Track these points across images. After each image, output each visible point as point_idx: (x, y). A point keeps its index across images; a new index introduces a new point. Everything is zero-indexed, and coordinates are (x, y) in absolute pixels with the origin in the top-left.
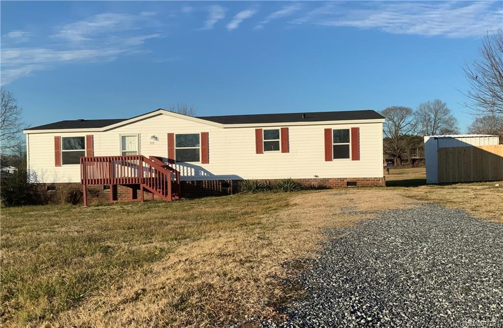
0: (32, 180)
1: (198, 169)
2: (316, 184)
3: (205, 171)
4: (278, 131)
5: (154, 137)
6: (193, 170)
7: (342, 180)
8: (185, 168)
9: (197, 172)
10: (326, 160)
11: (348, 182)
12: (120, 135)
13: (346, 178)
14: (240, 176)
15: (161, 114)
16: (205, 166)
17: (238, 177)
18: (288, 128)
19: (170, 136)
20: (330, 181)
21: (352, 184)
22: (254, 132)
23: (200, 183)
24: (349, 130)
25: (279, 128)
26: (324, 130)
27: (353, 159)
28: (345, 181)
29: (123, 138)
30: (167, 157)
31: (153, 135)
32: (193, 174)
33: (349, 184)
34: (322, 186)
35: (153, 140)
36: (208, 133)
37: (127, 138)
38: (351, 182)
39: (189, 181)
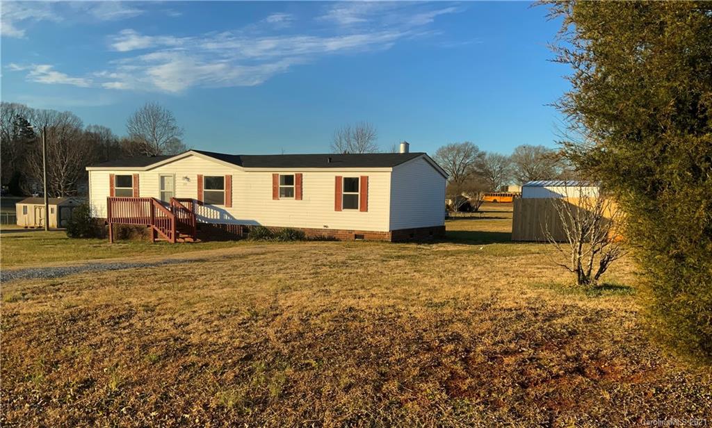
0: (93, 215)
1: (223, 212)
2: (326, 235)
3: (229, 215)
4: (293, 176)
5: (186, 178)
6: (218, 213)
7: (350, 232)
8: (212, 210)
9: (222, 216)
10: (336, 210)
11: (356, 235)
12: (159, 174)
13: (354, 231)
14: (259, 222)
15: (191, 155)
16: (228, 210)
17: (256, 222)
18: (302, 174)
19: (200, 178)
20: (339, 232)
21: (359, 236)
22: (272, 176)
23: (224, 226)
24: (358, 179)
25: (293, 174)
26: (334, 177)
27: (361, 211)
28: (353, 233)
29: (162, 178)
30: (197, 199)
31: (185, 176)
32: (218, 218)
33: (356, 236)
34: (330, 237)
35: (186, 181)
36: (231, 176)
37: (165, 178)
38: (358, 236)
39: (215, 224)
